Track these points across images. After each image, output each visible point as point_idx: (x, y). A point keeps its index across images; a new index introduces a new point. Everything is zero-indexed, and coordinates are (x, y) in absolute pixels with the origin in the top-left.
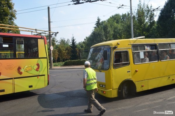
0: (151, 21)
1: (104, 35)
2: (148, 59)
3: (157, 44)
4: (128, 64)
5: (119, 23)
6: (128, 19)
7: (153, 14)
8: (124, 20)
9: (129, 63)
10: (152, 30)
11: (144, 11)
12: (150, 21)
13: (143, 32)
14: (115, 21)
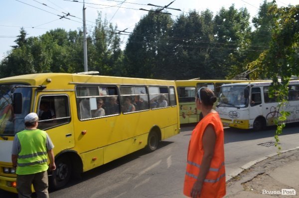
0: (116, 50)
1: (34, 63)
2: (103, 111)
3: (118, 86)
4: (68, 120)
5: (63, 45)
6: (80, 41)
7: (119, 40)
8: (72, 42)
9: (70, 119)
10: (117, 64)
11: (106, 32)
12: (114, 48)
13: (103, 65)
14: (57, 41)
